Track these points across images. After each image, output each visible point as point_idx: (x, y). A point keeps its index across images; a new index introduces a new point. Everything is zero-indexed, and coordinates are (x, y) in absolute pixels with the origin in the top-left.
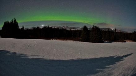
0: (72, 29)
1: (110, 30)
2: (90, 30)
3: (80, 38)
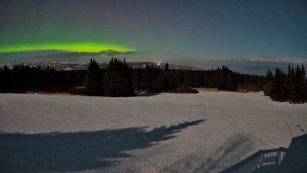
0: (67, 68)
1: (152, 66)
2: (104, 69)
3: (83, 87)
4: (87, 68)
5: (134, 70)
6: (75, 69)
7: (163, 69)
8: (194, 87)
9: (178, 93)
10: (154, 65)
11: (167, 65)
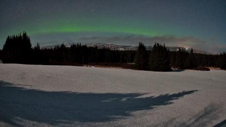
0: (121, 49)
2: (149, 51)
3: (134, 63)
4: (137, 49)
5: (171, 52)
6: (127, 49)
7: (190, 52)
8: (208, 66)
9: (198, 70)
10: (184, 49)
11: (192, 50)
